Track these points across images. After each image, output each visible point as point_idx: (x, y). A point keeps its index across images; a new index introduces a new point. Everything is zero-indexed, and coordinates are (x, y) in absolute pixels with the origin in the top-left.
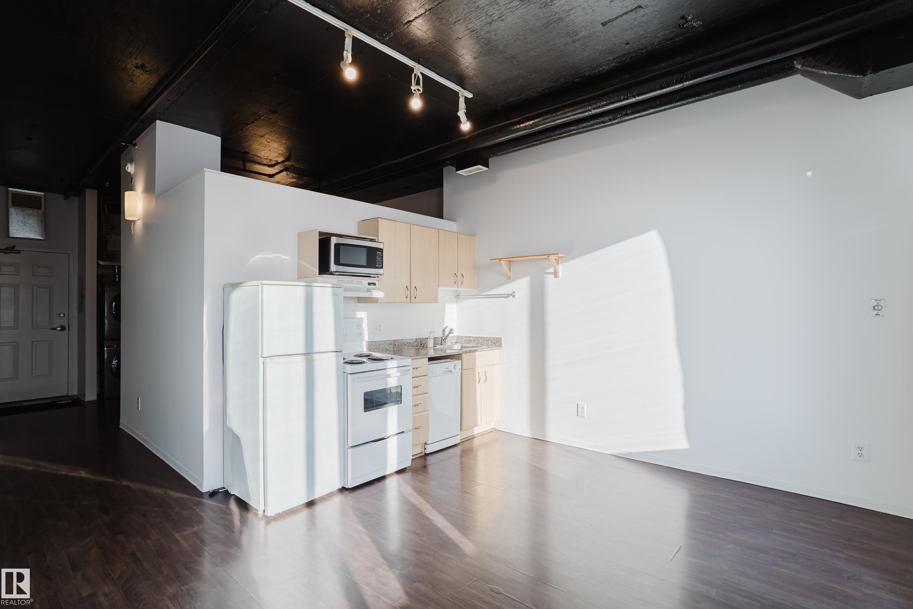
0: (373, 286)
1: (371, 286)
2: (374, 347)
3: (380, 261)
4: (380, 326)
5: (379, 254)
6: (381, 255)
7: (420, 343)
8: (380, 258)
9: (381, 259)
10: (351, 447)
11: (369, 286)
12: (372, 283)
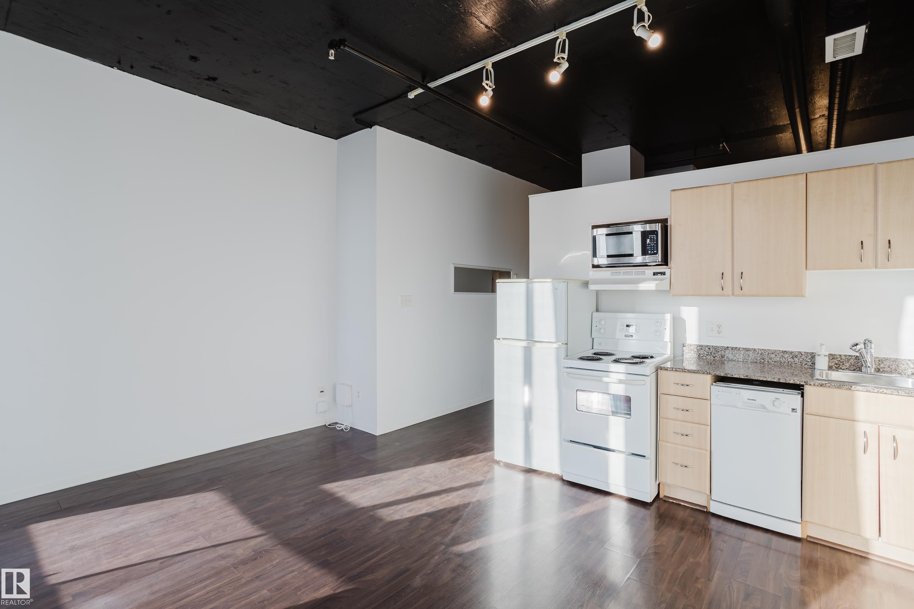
0: (662, 276)
1: (657, 276)
2: (706, 353)
3: (654, 246)
4: (719, 327)
5: (652, 237)
6: (655, 239)
7: (809, 360)
8: (654, 242)
9: (655, 244)
10: (571, 441)
11: (654, 276)
12: (659, 273)
